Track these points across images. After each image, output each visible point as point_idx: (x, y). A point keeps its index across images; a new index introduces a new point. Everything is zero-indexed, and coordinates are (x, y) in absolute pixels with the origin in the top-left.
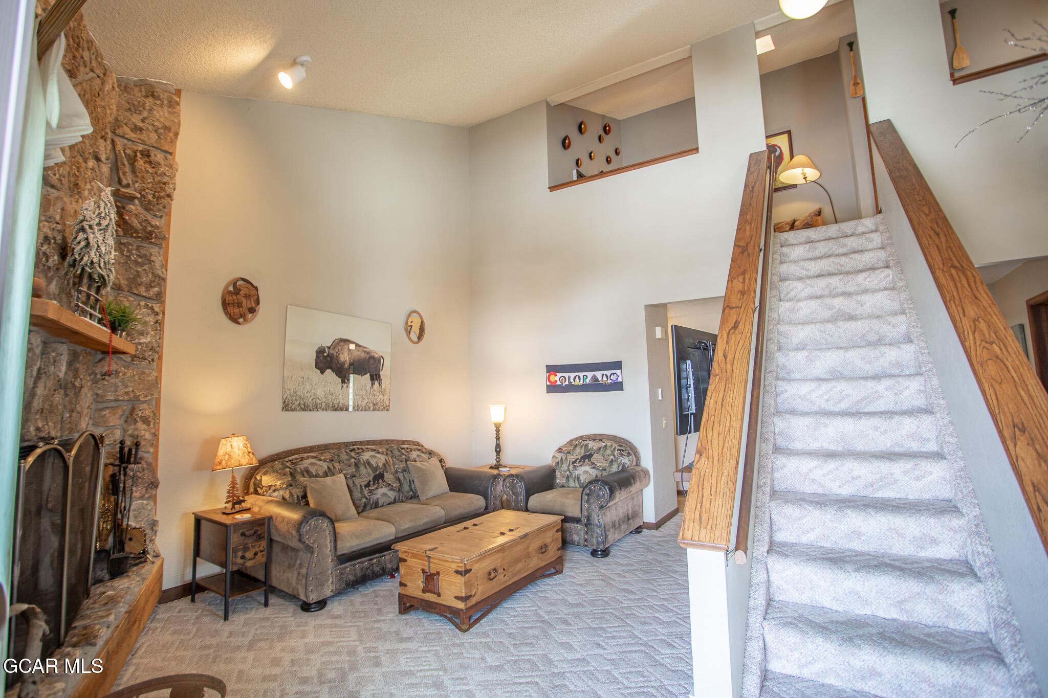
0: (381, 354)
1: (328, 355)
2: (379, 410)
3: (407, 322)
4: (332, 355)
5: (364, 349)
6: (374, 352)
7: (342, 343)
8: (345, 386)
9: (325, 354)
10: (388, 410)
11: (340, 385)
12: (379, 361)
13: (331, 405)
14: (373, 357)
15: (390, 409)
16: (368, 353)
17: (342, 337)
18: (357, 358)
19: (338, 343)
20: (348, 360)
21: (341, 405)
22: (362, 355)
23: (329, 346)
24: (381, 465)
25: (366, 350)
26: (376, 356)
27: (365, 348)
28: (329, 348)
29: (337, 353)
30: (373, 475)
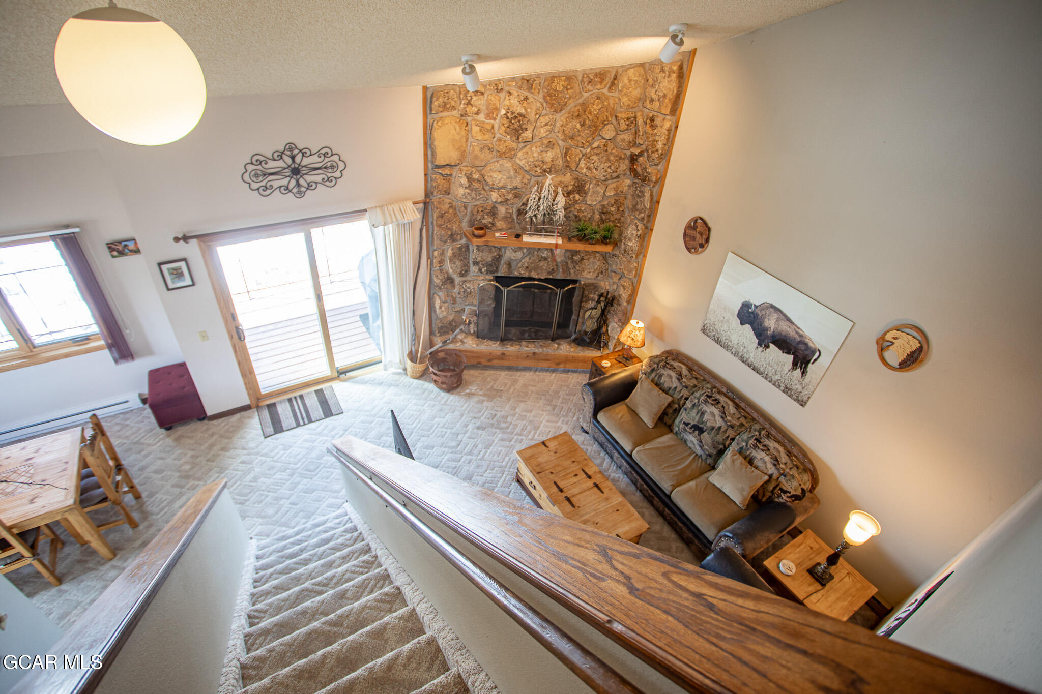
0: (818, 346)
1: (752, 313)
2: (790, 396)
3: (885, 334)
4: (757, 314)
5: (797, 330)
6: (810, 339)
7: (772, 310)
8: (760, 349)
9: (750, 310)
10: (802, 405)
11: (756, 345)
12: (813, 353)
13: (740, 355)
14: (806, 344)
15: (806, 407)
16: (801, 336)
17: (774, 304)
18: (783, 333)
19: (767, 308)
20: (772, 328)
21: (749, 361)
22: (791, 333)
23: (757, 305)
24: (709, 424)
25: (800, 331)
26: (811, 344)
27: (799, 328)
28: (756, 307)
29: (762, 315)
30: (695, 423)
